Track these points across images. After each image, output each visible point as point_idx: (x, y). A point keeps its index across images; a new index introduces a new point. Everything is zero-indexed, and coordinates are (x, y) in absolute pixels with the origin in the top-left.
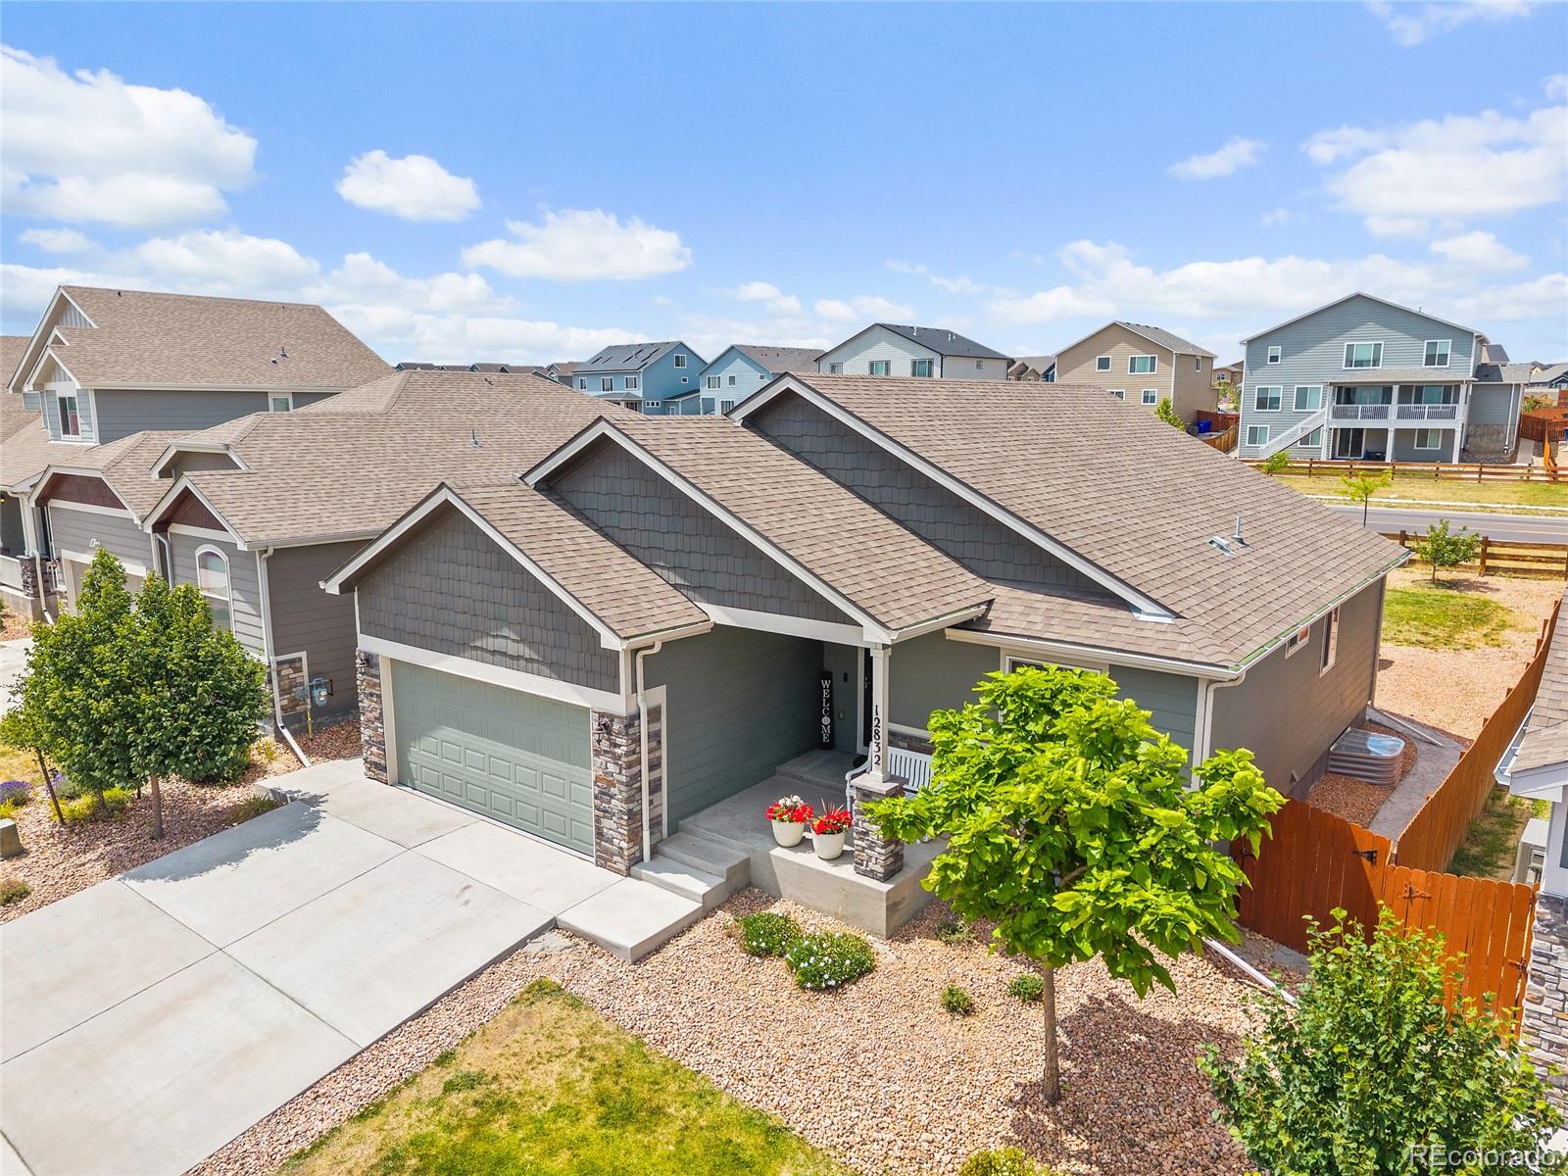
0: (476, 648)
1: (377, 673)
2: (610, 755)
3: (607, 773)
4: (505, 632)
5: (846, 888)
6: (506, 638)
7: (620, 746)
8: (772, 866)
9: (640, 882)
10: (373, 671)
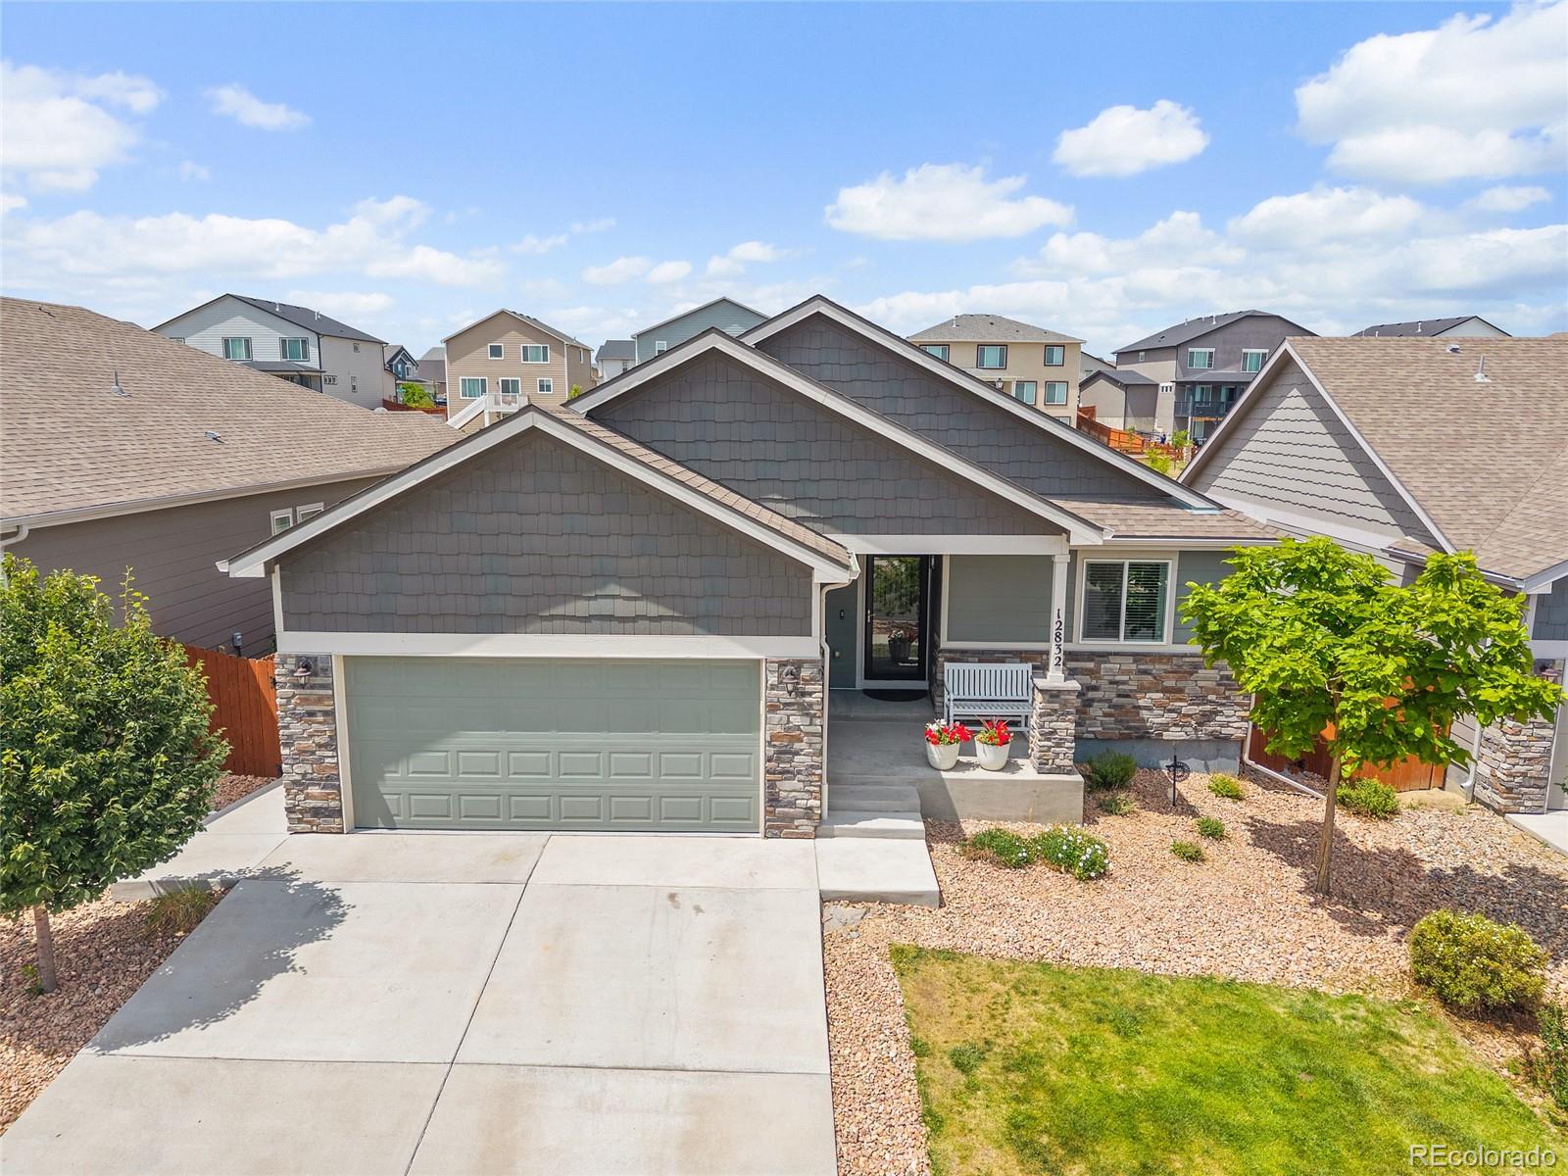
0: (552, 617)
1: (328, 680)
2: (796, 707)
3: (789, 728)
4: (613, 589)
5: (1038, 790)
6: (614, 597)
7: (810, 694)
8: (946, 790)
9: (833, 839)
10: (318, 680)
